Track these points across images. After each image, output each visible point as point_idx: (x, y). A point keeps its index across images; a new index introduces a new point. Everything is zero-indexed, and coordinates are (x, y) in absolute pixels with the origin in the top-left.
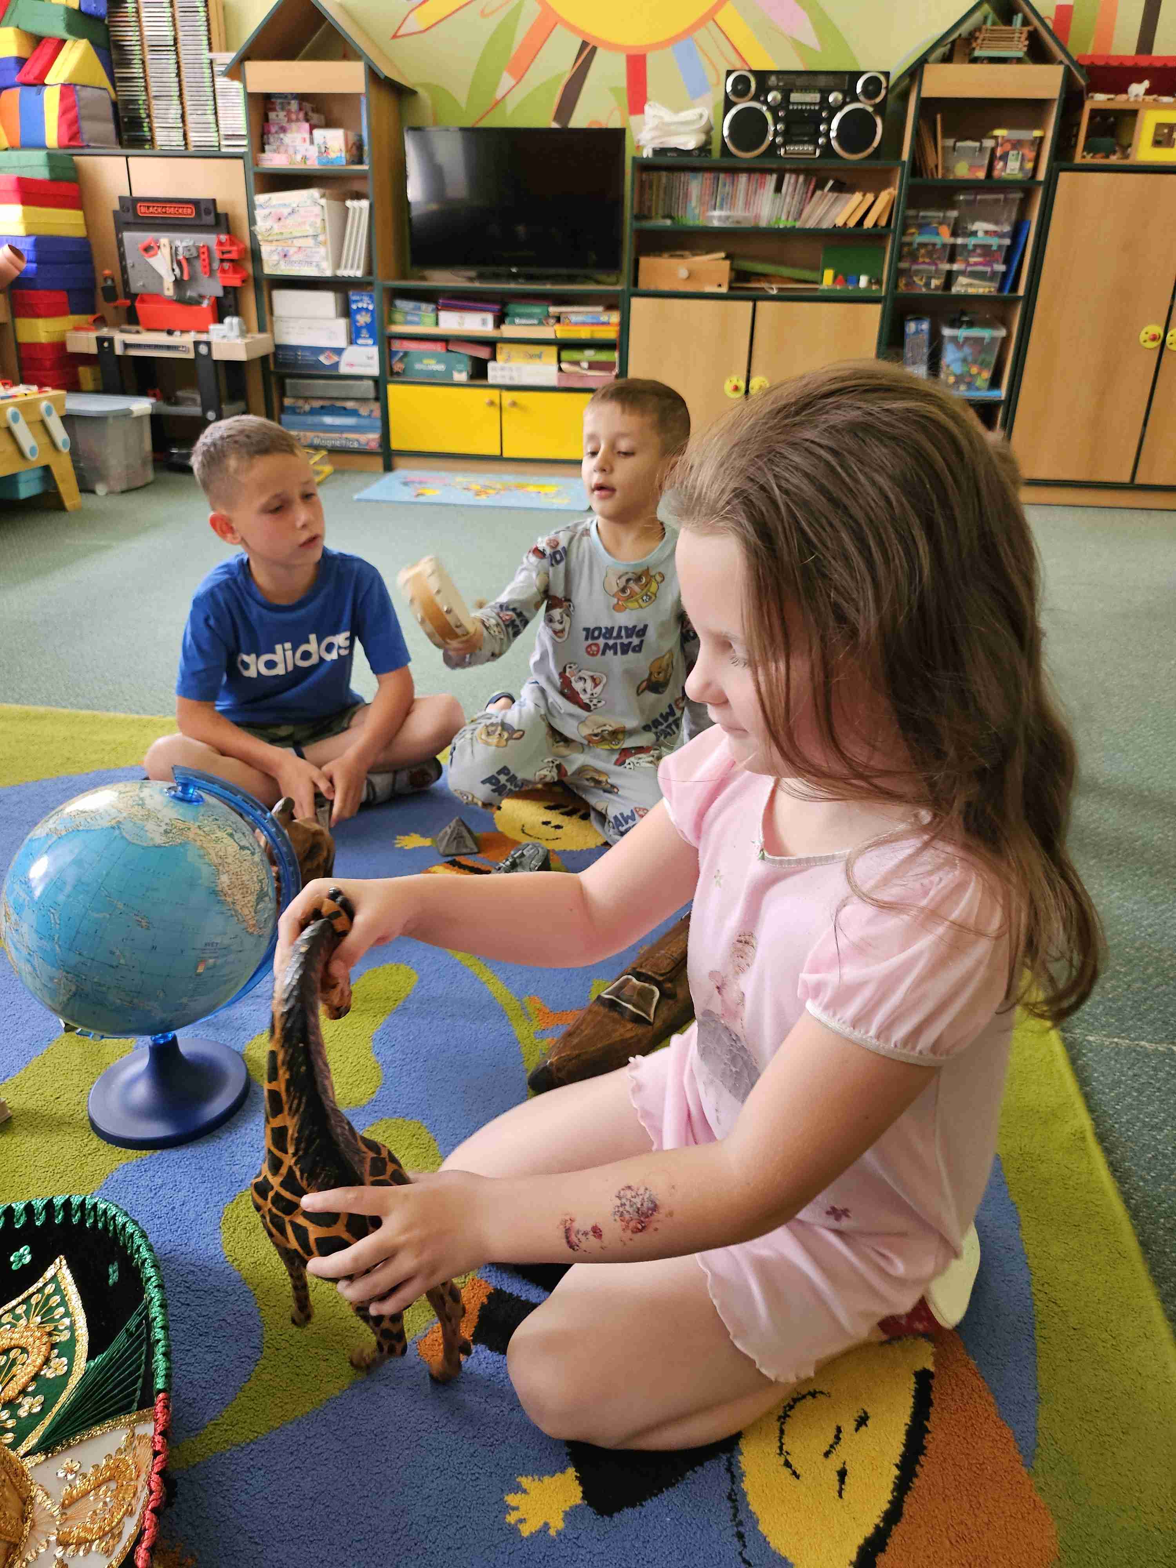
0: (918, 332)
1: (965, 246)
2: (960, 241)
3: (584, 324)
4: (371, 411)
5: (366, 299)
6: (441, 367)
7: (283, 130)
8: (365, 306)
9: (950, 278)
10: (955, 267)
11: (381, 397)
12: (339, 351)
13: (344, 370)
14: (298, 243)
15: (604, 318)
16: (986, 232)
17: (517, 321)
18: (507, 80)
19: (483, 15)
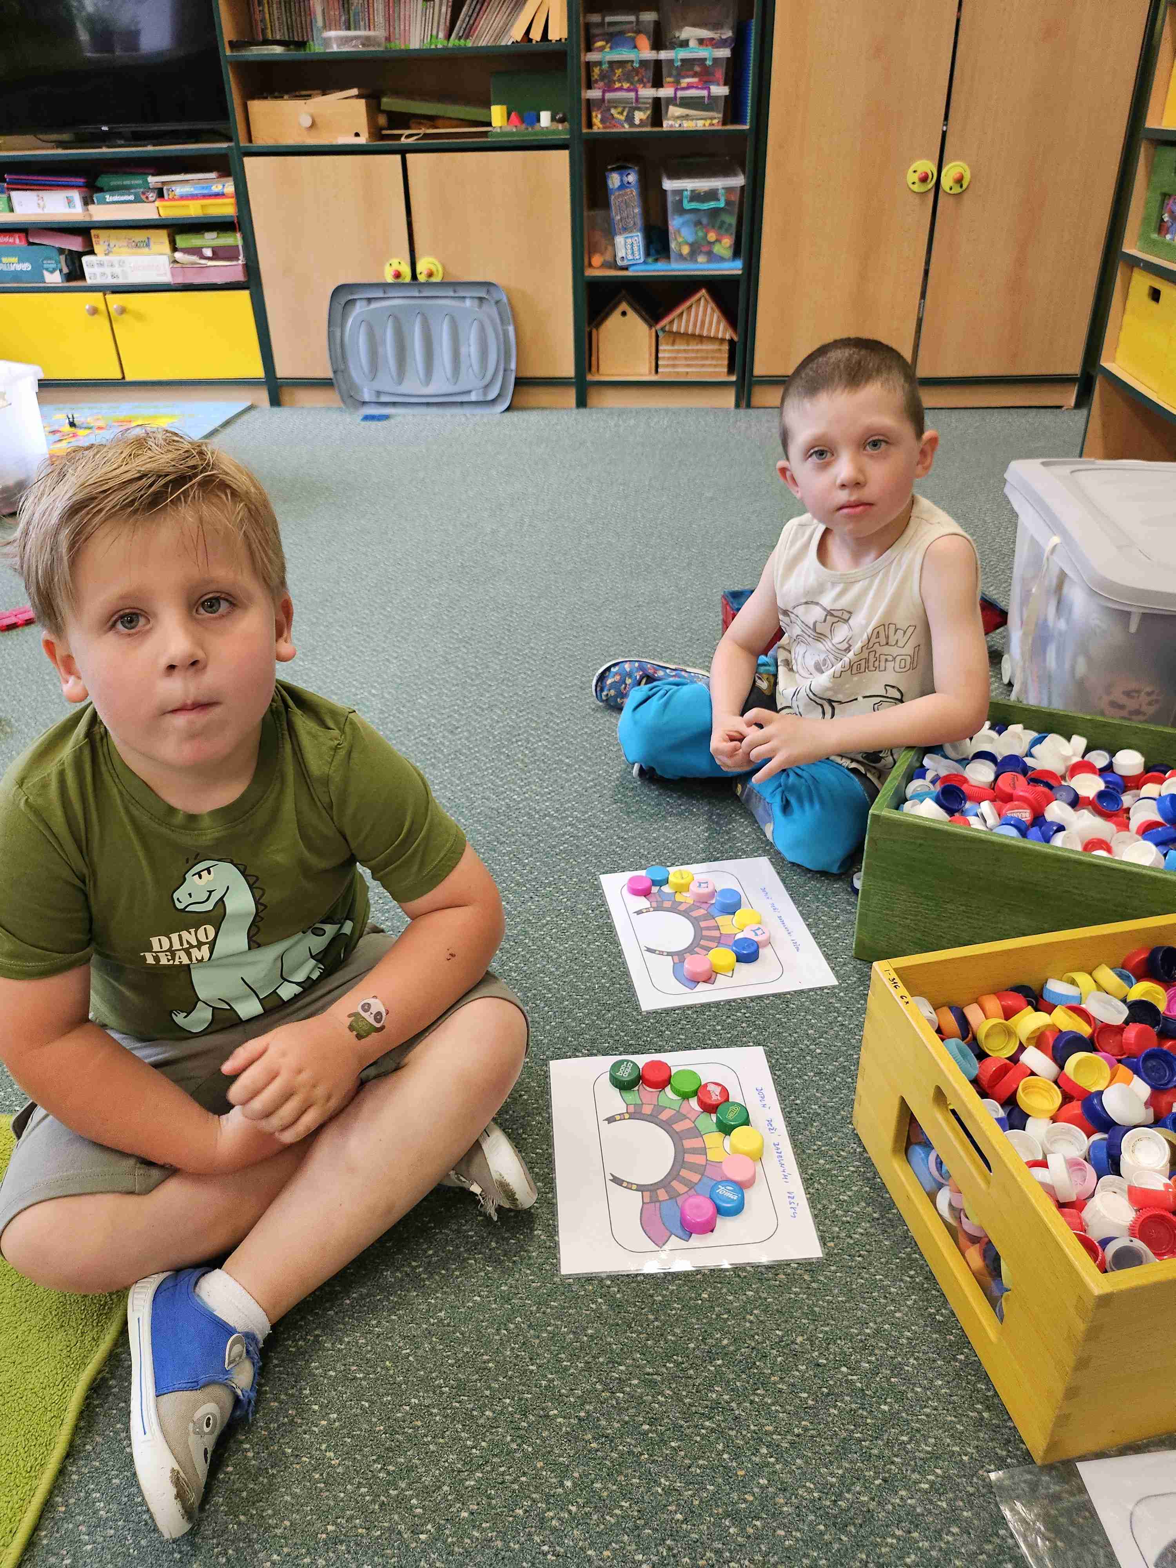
0: (622, 186)
1: (671, 62)
2: (664, 55)
3: (193, 197)
6: (26, 267)
9: (658, 108)
10: (665, 92)
15: (216, 188)
16: (701, 42)
17: (108, 198)
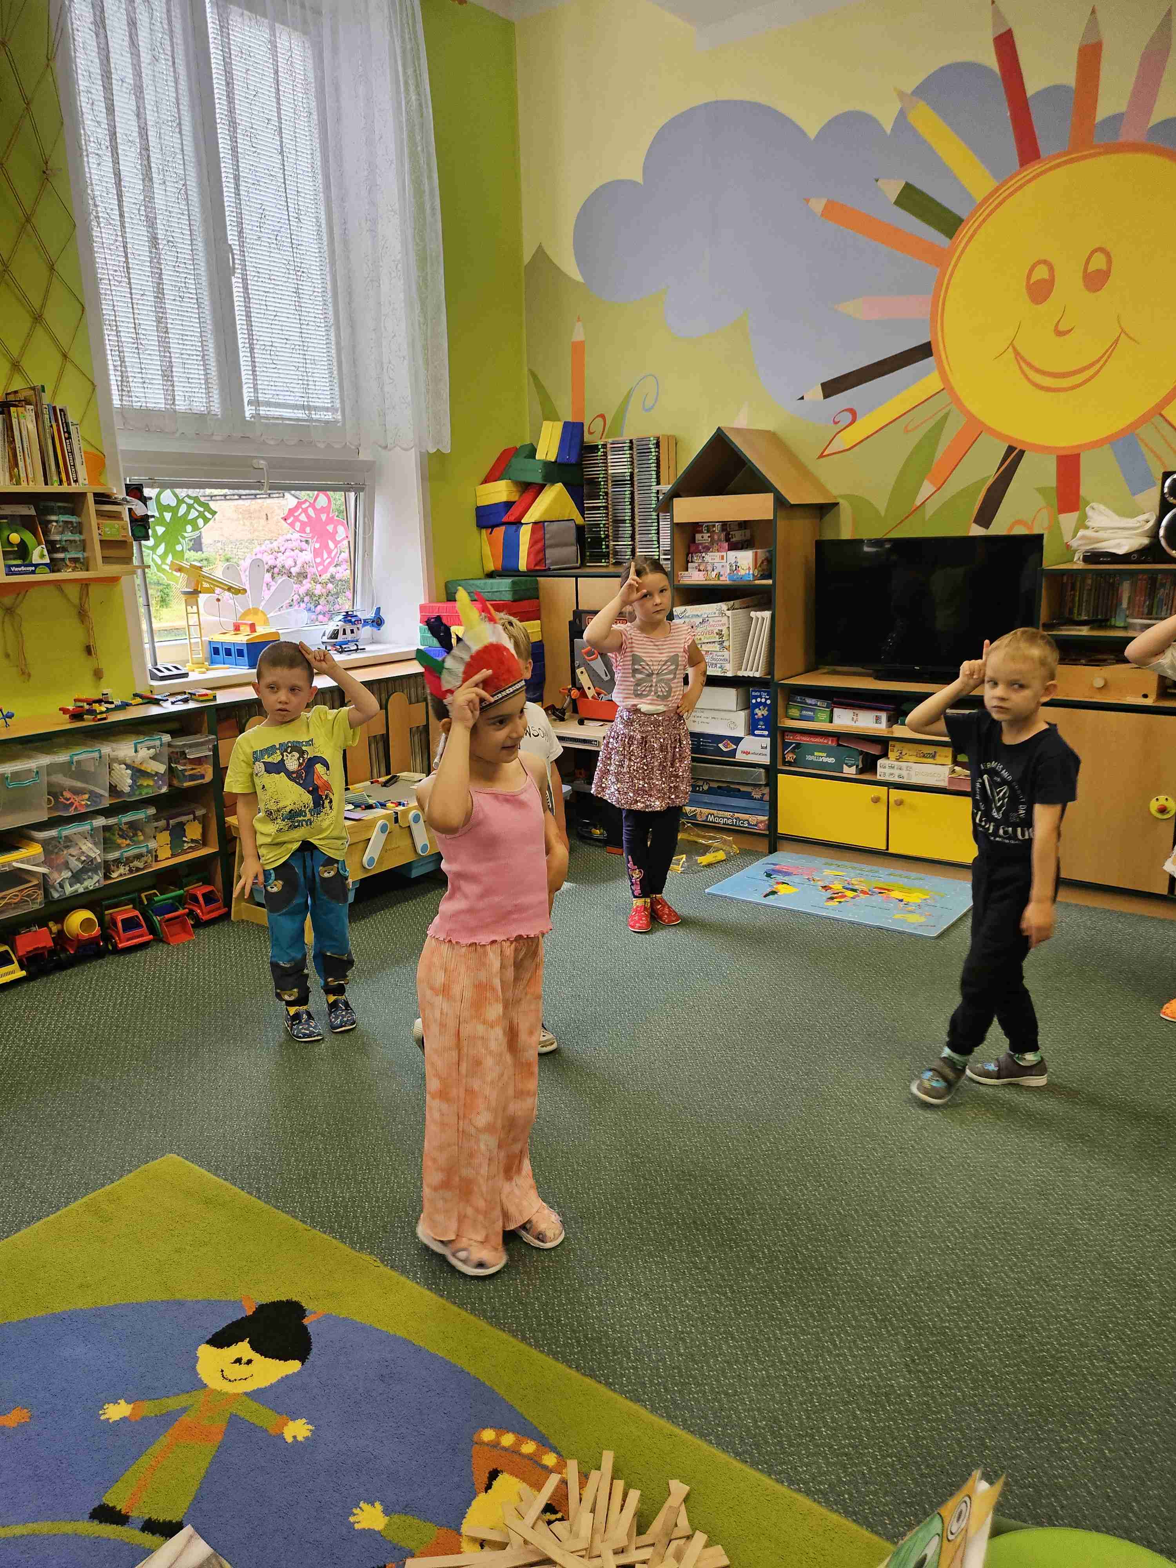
4: (763, 795)
5: (764, 695)
6: (831, 760)
7: (707, 549)
8: (763, 700)
11: (772, 784)
12: (737, 740)
13: (740, 757)
18: (927, 488)
19: (906, 431)
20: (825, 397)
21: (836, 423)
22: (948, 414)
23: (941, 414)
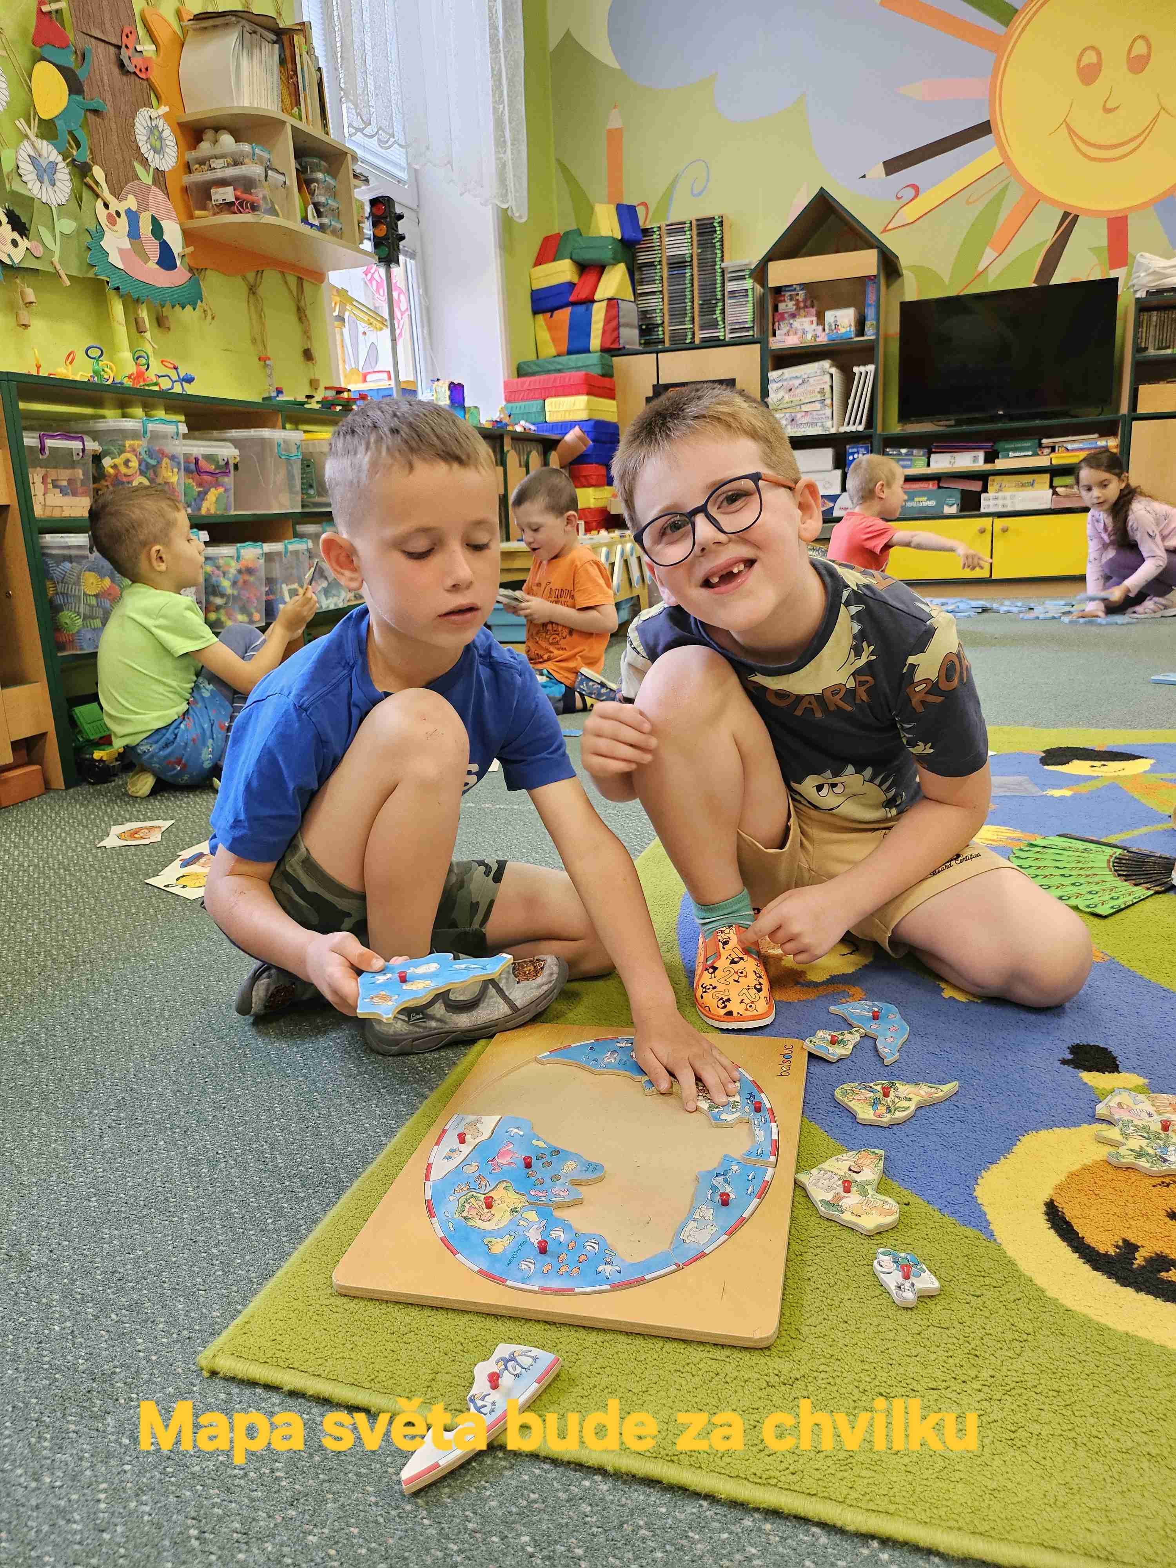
7: (793, 316)
12: (834, 498)
14: (805, 408)
17: (1011, 454)
18: (990, 254)
19: (968, 203)
20: (887, 174)
21: (898, 198)
22: (1007, 186)
23: (1000, 187)
